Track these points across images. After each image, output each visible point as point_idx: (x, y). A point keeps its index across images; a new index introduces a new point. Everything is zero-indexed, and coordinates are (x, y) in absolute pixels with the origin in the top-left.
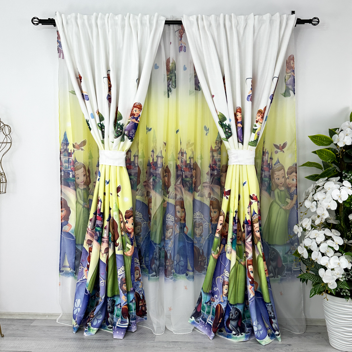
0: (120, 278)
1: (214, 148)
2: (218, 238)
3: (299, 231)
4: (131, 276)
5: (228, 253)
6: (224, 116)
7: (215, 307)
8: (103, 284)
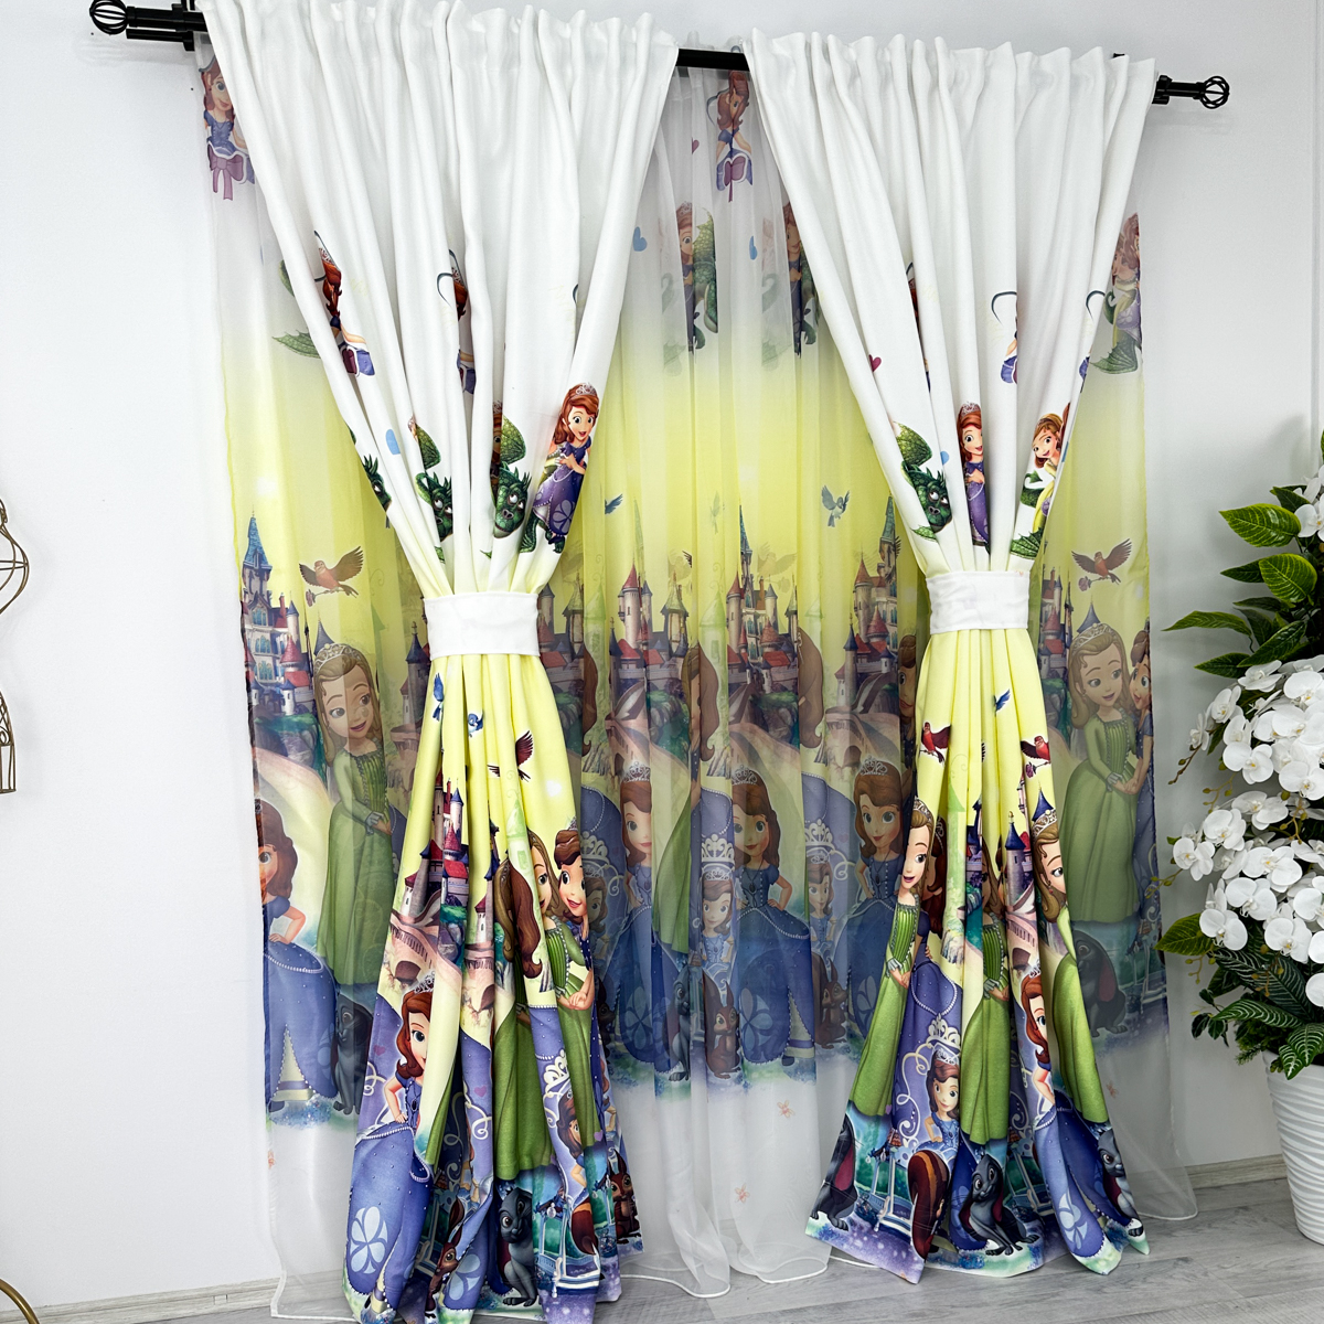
0: (558, 1099)
1: (873, 573)
2: (910, 909)
3: (1199, 857)
4: (594, 1086)
5: (955, 961)
6: (920, 439)
7: (906, 1163)
8: (485, 1130)
